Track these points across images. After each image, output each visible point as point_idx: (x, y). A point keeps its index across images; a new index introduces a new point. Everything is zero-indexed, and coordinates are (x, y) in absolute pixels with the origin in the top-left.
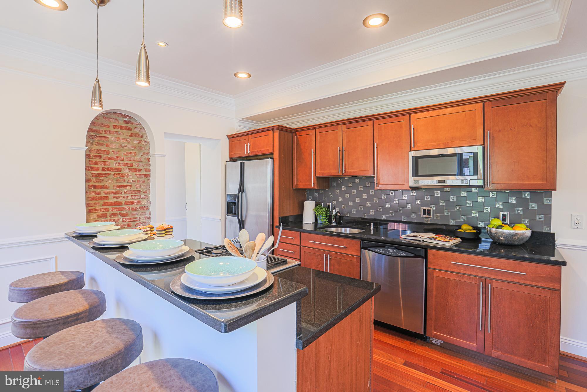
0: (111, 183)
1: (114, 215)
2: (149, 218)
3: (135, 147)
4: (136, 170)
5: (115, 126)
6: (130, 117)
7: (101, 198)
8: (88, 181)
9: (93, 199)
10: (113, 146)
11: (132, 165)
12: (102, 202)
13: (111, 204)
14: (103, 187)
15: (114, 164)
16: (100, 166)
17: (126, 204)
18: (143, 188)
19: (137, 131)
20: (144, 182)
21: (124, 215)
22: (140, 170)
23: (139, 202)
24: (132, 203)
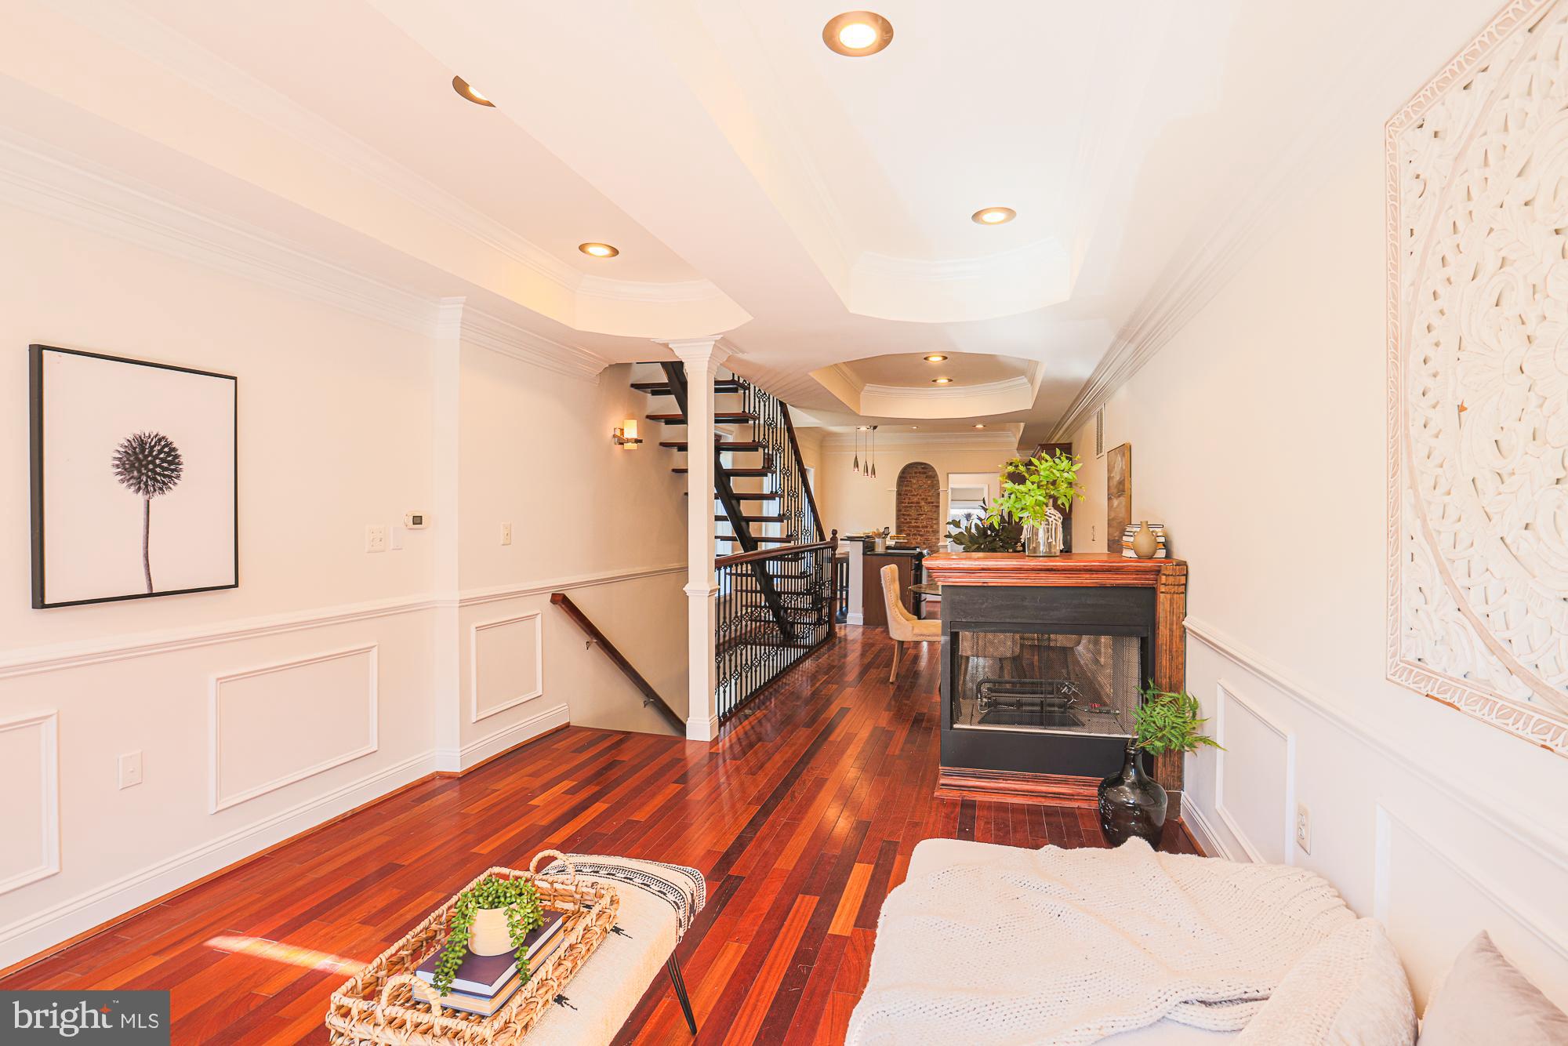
0: (913, 512)
1: (915, 534)
2: (938, 539)
3: (929, 486)
4: (929, 503)
5: (916, 473)
6: (925, 464)
7: (907, 523)
8: (899, 510)
9: (903, 523)
10: (915, 486)
11: (927, 499)
12: (907, 525)
13: (913, 527)
14: (908, 515)
15: (915, 499)
16: (907, 501)
17: (923, 527)
18: (935, 515)
19: (930, 473)
20: (935, 512)
21: (921, 536)
22: (932, 503)
23: (932, 527)
24: (927, 527)
